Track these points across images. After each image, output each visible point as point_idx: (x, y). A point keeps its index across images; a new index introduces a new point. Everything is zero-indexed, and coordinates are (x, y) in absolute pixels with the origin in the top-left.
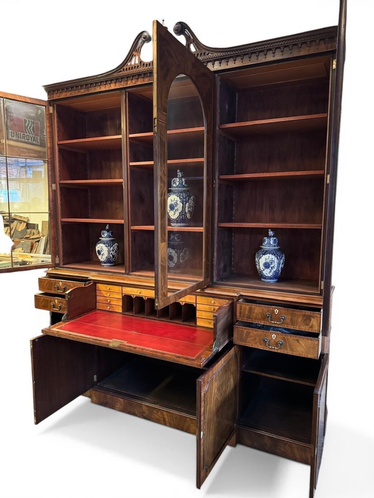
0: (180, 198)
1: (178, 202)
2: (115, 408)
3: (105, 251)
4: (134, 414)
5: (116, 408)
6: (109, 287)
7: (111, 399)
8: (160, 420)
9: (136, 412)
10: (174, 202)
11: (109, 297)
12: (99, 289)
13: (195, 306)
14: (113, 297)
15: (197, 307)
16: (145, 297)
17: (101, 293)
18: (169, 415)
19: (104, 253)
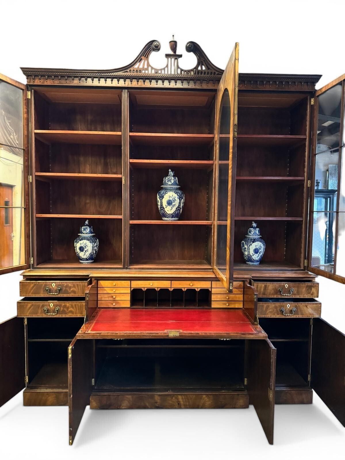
0: (177, 194)
1: (176, 198)
2: (121, 407)
3: (89, 248)
4: (145, 407)
5: (123, 406)
6: (115, 283)
7: (117, 399)
8: (175, 405)
9: (147, 404)
10: (172, 198)
11: (113, 293)
12: (102, 286)
13: (210, 290)
14: (119, 293)
15: (212, 291)
16: (158, 288)
17: (105, 290)
18: (183, 397)
19: (88, 250)
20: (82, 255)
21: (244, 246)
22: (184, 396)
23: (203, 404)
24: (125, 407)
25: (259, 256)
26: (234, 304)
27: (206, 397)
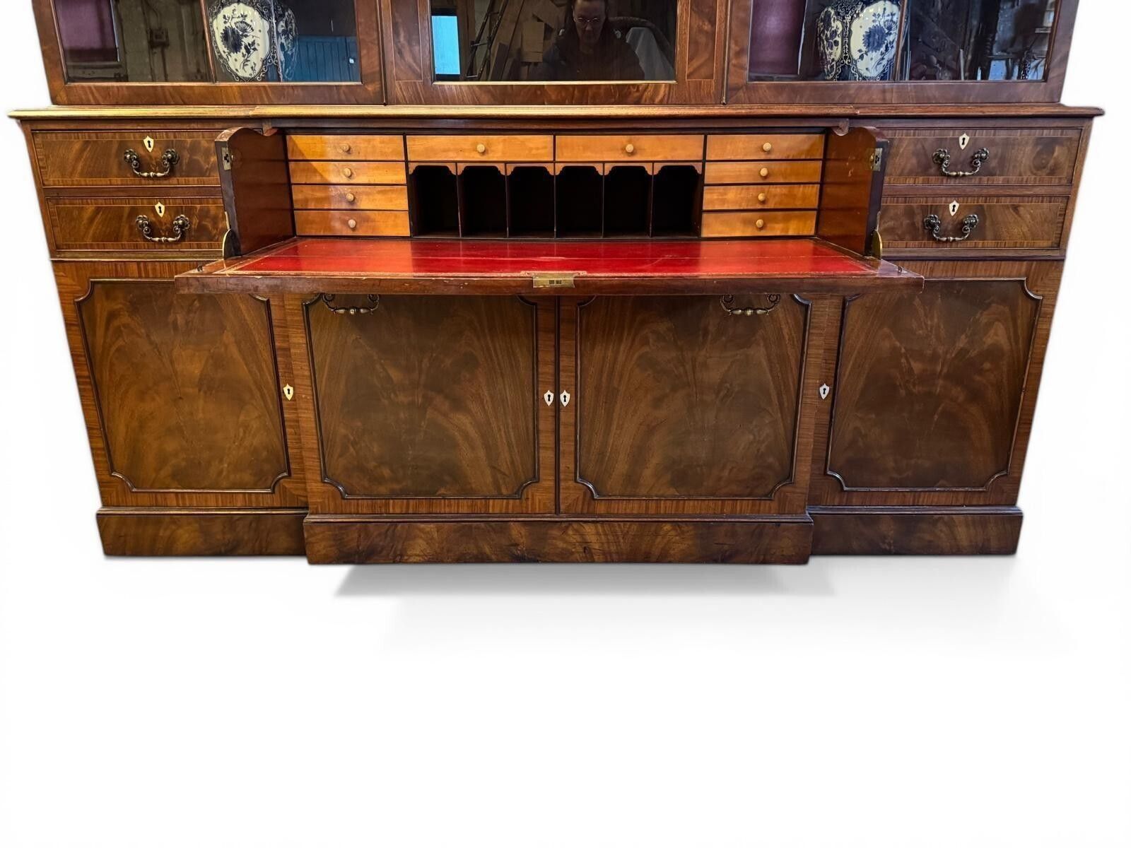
2: (406, 558)
3: (259, 34)
4: (482, 559)
5: (410, 556)
6: (347, 142)
7: (390, 533)
8: (572, 553)
9: (487, 550)
11: (345, 180)
12: (303, 155)
13: (699, 171)
14: (366, 182)
15: (706, 174)
16: (506, 163)
17: (315, 171)
18: (600, 531)
19: (253, 43)
20: (235, 61)
21: (827, 24)
22: (603, 527)
23: (662, 549)
24: (418, 558)
25: (884, 62)
26: (787, 220)
27: (674, 529)
